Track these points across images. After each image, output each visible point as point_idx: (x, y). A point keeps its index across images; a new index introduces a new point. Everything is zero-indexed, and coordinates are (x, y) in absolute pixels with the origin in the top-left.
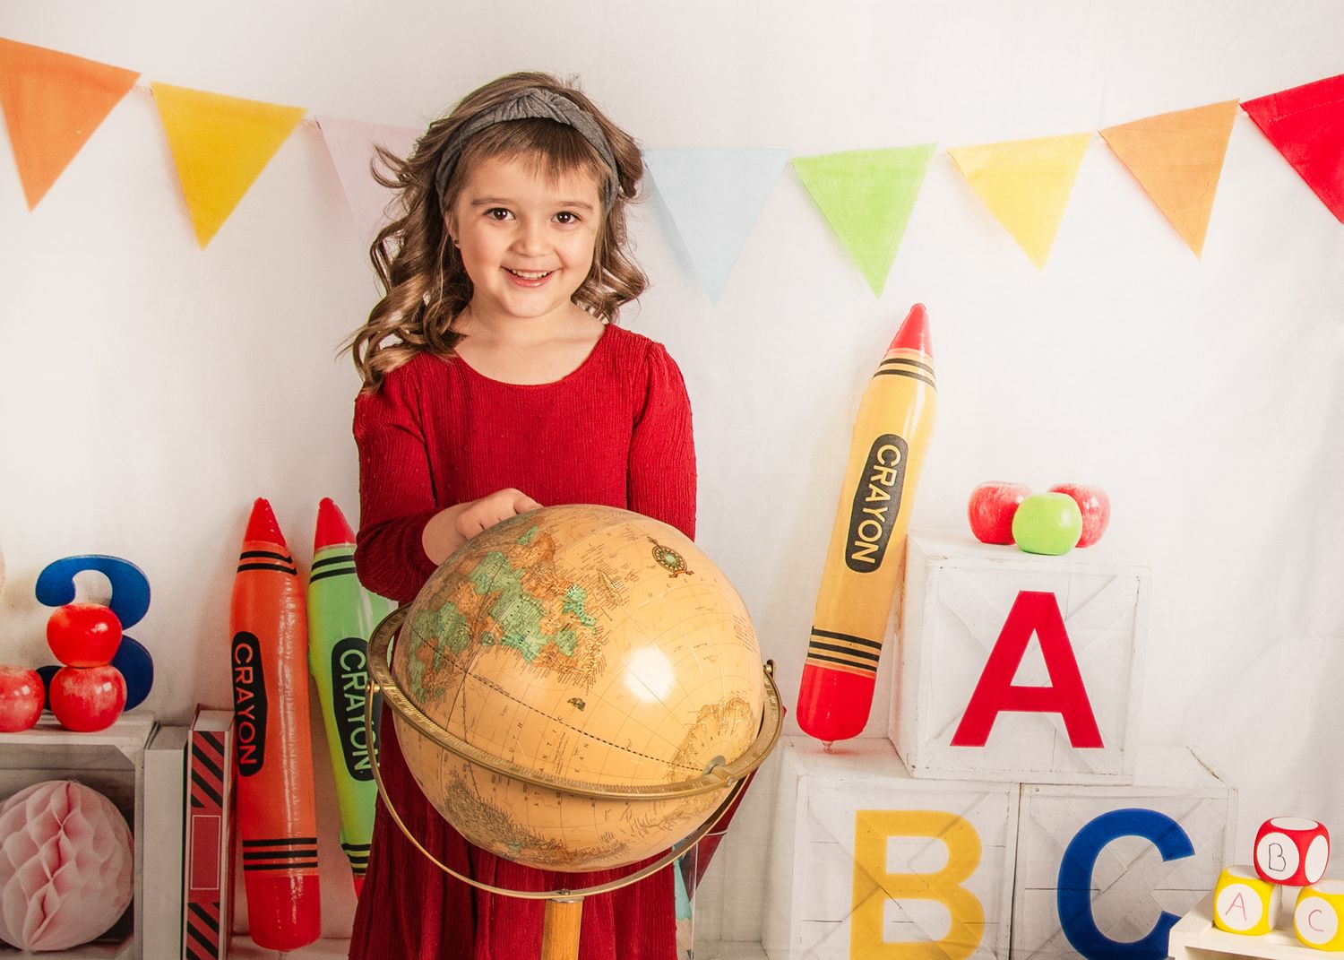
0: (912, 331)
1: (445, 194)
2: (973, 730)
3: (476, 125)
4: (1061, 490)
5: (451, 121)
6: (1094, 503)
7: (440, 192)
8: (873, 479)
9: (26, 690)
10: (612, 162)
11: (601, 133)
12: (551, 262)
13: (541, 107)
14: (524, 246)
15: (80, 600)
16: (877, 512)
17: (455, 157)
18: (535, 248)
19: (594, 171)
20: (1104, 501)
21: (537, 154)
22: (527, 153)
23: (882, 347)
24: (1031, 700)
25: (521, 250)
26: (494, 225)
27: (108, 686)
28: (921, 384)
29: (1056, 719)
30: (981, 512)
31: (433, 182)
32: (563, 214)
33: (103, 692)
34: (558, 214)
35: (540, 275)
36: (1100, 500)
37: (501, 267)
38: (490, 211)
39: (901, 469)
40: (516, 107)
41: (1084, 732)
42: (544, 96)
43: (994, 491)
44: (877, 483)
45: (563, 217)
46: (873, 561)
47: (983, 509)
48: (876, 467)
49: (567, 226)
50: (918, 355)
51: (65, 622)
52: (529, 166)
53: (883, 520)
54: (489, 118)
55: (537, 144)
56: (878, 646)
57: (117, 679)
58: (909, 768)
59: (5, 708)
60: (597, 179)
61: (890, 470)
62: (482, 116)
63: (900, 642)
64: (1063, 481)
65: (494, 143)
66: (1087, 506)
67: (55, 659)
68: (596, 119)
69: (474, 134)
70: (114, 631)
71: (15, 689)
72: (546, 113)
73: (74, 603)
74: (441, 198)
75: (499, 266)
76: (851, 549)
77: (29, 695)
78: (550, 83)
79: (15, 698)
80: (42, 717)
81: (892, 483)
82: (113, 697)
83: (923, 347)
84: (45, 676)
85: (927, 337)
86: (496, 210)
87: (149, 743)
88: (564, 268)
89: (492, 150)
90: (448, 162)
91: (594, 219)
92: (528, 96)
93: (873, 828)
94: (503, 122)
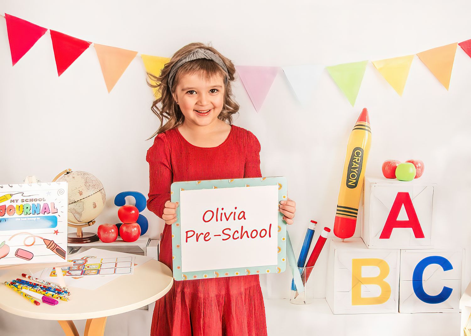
0: (363, 116)
1: (172, 88)
2: (386, 234)
3: (180, 64)
4: (409, 162)
5: (171, 63)
6: (419, 165)
7: (170, 87)
8: (354, 160)
9: (113, 230)
10: (226, 70)
11: (222, 61)
12: (210, 107)
13: (201, 54)
14: (201, 103)
15: (127, 204)
16: (355, 170)
17: (174, 75)
18: (205, 103)
19: (221, 74)
20: (422, 164)
21: (202, 71)
22: (199, 72)
23: (354, 121)
24: (403, 224)
25: (200, 104)
26: (190, 96)
27: (135, 229)
28: (367, 132)
29: (410, 230)
30: (386, 169)
31: (167, 83)
32: (213, 90)
33: (134, 230)
34: (211, 90)
35: (207, 111)
36: (421, 164)
37: (194, 110)
38: (188, 92)
39: (362, 157)
40: (193, 56)
41: (419, 233)
42: (202, 51)
43: (390, 162)
44: (355, 162)
45: (212, 91)
46: (354, 185)
47: (387, 168)
48: (354, 157)
49: (214, 94)
50: (366, 123)
51: (123, 211)
52: (200, 75)
53: (357, 173)
54: (184, 61)
55: (202, 67)
56: (357, 210)
57: (138, 226)
58: (367, 246)
59: (107, 236)
60: (222, 77)
61: (359, 158)
62: (182, 60)
63: (363, 209)
64: (410, 159)
65: (187, 69)
66: (417, 166)
67: (121, 221)
68: (220, 57)
69: (180, 67)
70: (137, 213)
71: (110, 230)
72: (203, 57)
73: (125, 205)
74: (171, 89)
75: (193, 110)
76: (348, 181)
77: (114, 232)
78: (202, 46)
79: (110, 233)
80: (118, 238)
81: (359, 162)
82: (137, 232)
83: (367, 121)
84: (118, 226)
85: (368, 117)
86: (190, 91)
87: (148, 245)
88: (214, 108)
89: (187, 71)
90: (172, 77)
91: (222, 90)
92: (196, 52)
93: (358, 264)
94: (189, 61)
